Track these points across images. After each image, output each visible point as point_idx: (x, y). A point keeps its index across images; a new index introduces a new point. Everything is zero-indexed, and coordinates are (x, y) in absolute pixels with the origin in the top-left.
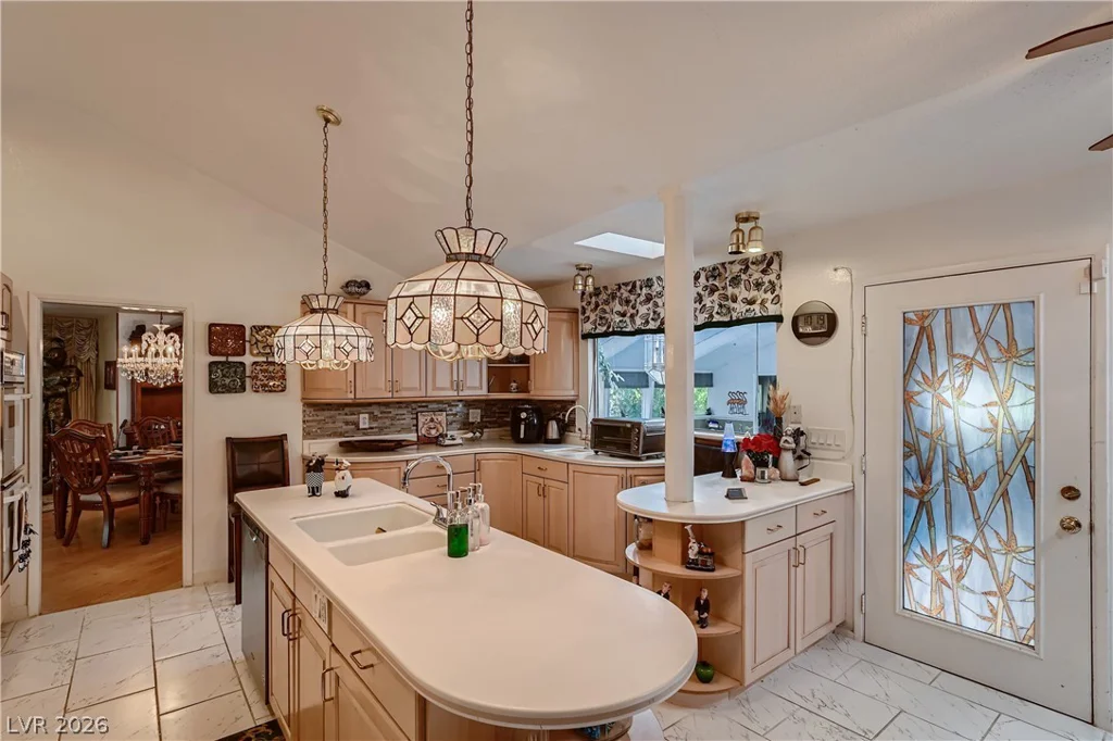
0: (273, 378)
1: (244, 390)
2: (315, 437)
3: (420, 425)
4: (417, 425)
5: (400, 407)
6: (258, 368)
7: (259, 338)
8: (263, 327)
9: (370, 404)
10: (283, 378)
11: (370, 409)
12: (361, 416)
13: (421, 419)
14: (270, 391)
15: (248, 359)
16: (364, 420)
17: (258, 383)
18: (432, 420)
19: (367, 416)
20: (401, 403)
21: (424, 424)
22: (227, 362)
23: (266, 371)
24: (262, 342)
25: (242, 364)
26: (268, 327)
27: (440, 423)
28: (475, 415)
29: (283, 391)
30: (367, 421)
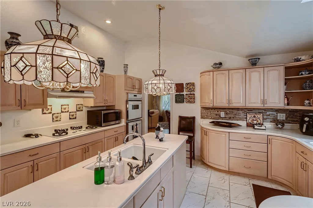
0: (191, 99)
1: (184, 102)
2: (205, 118)
3: (248, 118)
4: (247, 118)
5: (238, 110)
6: (187, 96)
7: (188, 87)
8: (189, 83)
9: (225, 108)
10: (194, 99)
11: (225, 110)
12: (221, 113)
13: (249, 116)
14: (190, 103)
15: (185, 93)
16: (223, 114)
17: (187, 100)
18: (255, 117)
19: (224, 113)
20: (239, 108)
21: (250, 118)
22: (180, 94)
23: (189, 97)
24: (188, 88)
25: (183, 95)
26: (190, 83)
27: (259, 118)
28: (282, 117)
29: (194, 103)
30: (224, 114)
